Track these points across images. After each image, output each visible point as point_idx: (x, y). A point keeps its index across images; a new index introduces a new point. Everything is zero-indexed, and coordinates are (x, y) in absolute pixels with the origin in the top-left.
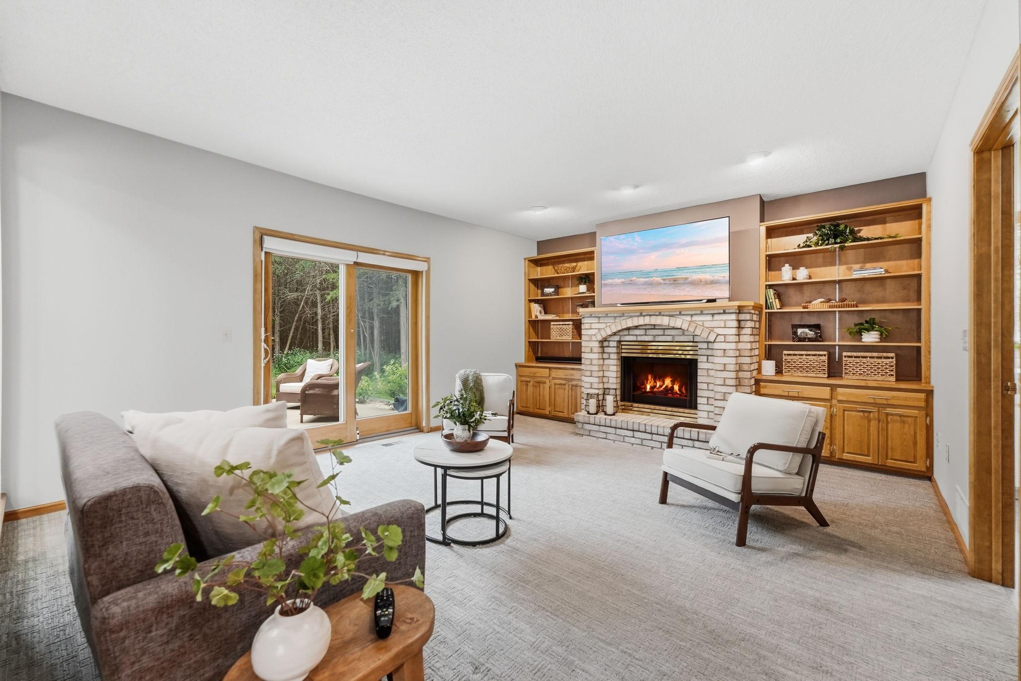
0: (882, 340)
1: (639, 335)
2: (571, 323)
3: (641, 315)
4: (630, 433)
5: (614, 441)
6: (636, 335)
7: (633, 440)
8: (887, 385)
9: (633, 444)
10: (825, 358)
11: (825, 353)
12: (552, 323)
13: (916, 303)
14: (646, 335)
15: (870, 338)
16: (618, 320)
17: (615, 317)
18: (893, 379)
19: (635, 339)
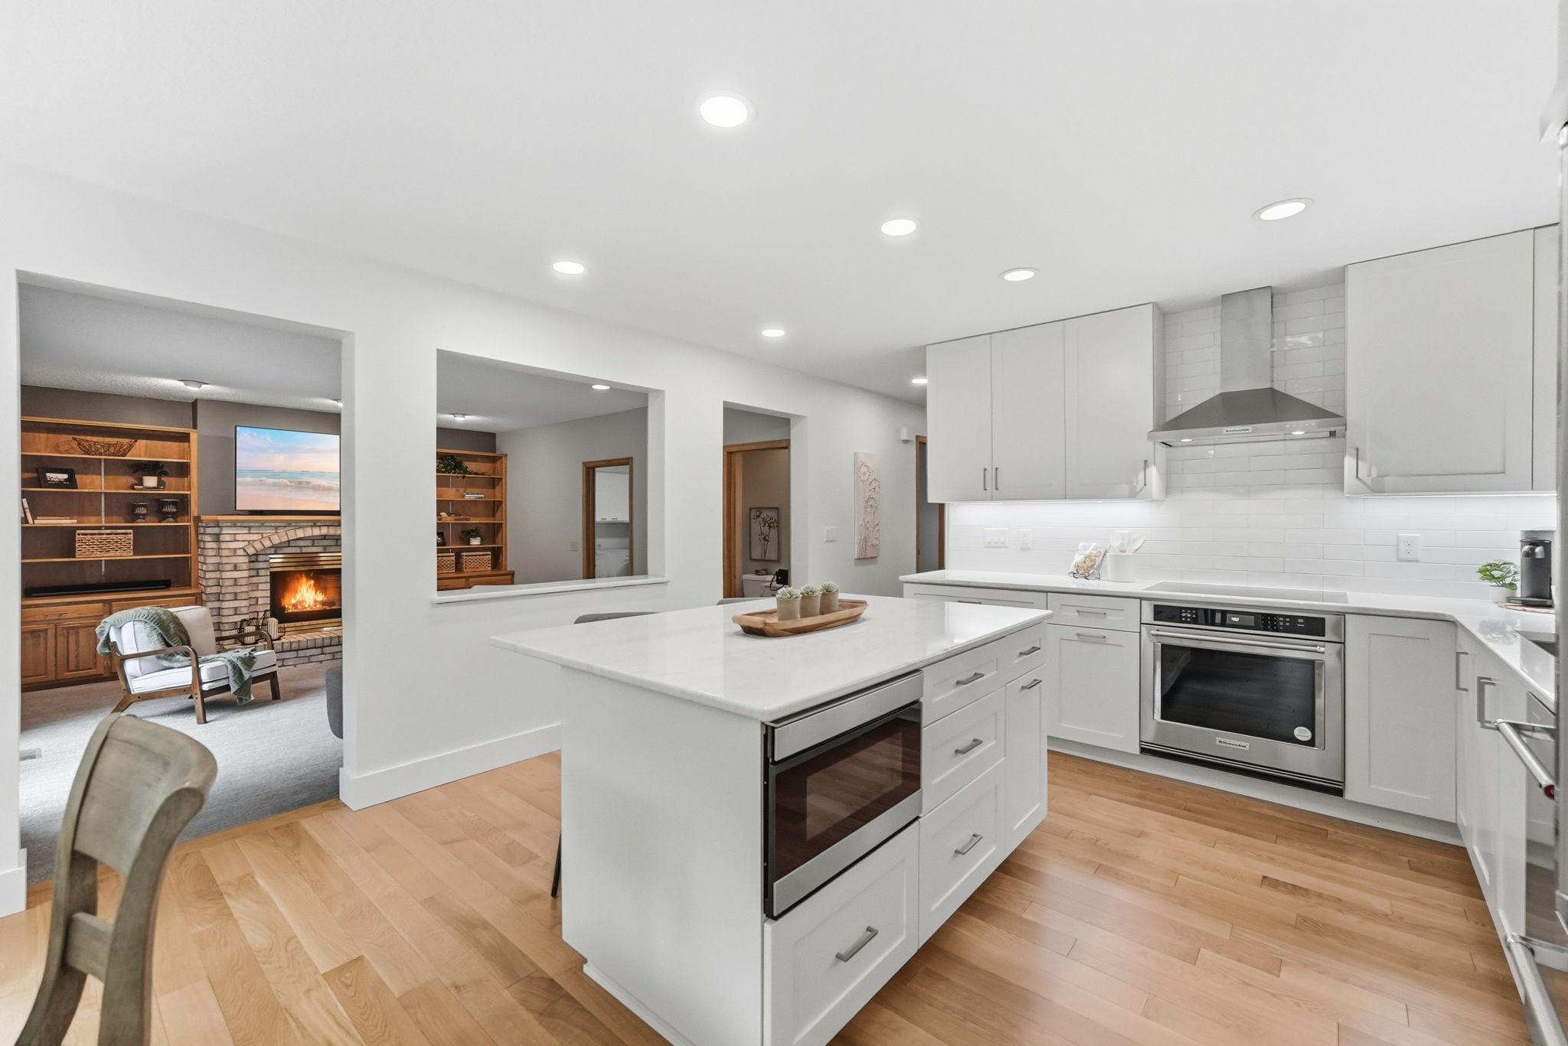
0: (481, 544)
1: (305, 547)
2: (131, 531)
3: (315, 525)
4: (319, 651)
5: (295, 665)
6: (301, 547)
7: (322, 657)
8: (488, 573)
9: (321, 662)
10: (453, 558)
11: (453, 554)
12: (78, 532)
13: (491, 519)
14: (313, 546)
15: (475, 542)
16: (280, 531)
17: (277, 528)
18: (490, 569)
19: (298, 551)
